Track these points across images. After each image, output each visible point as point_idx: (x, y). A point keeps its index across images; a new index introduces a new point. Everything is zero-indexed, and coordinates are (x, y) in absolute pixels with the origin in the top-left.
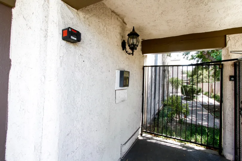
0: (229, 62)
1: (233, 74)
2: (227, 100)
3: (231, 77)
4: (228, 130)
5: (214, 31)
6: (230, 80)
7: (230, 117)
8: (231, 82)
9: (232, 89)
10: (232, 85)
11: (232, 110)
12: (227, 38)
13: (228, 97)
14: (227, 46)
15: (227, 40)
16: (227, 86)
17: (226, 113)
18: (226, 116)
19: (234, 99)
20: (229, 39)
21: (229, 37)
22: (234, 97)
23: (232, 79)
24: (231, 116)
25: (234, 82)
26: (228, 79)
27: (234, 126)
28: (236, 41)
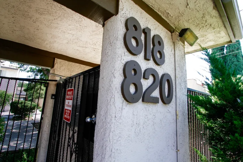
0: (54, 82)
1: (55, 93)
2: (46, 118)
3: (53, 95)
4: (43, 148)
5: (46, 51)
6: (52, 98)
7: (47, 134)
8: (52, 100)
9: (52, 107)
10: (53, 103)
11: (49, 126)
12: (55, 60)
13: (47, 114)
14: (54, 68)
15: (55, 62)
16: (49, 104)
17: (44, 130)
18: (44, 133)
19: (52, 116)
20: (56, 62)
21: (57, 60)
22: (52, 114)
23: (53, 97)
24: (47, 132)
25: (54, 100)
26: (50, 97)
27: (48, 141)
28: (61, 65)
